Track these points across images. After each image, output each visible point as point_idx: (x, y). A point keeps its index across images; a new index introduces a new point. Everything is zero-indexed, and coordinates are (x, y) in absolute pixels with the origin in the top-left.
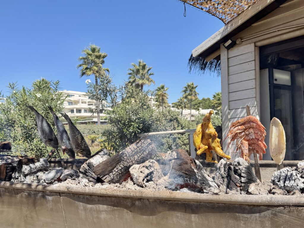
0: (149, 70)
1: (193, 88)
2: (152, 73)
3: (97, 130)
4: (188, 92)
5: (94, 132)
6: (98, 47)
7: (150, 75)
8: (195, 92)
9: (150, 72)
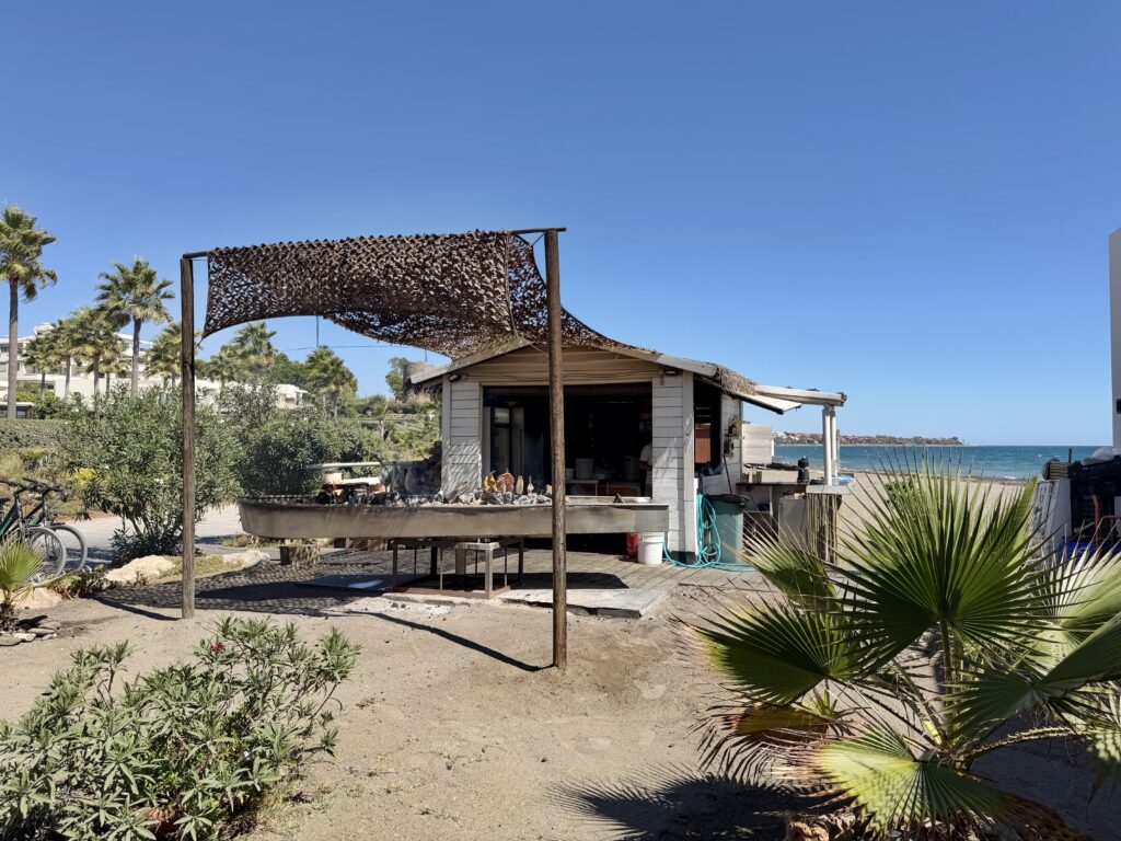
0: (162, 286)
1: (263, 336)
2: (168, 294)
3: (26, 433)
4: (249, 345)
5: (17, 439)
6: (29, 215)
7: (164, 296)
8: (269, 346)
9: (163, 291)
